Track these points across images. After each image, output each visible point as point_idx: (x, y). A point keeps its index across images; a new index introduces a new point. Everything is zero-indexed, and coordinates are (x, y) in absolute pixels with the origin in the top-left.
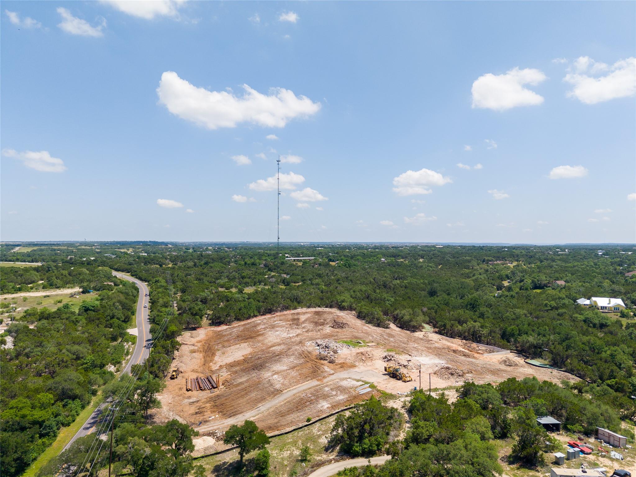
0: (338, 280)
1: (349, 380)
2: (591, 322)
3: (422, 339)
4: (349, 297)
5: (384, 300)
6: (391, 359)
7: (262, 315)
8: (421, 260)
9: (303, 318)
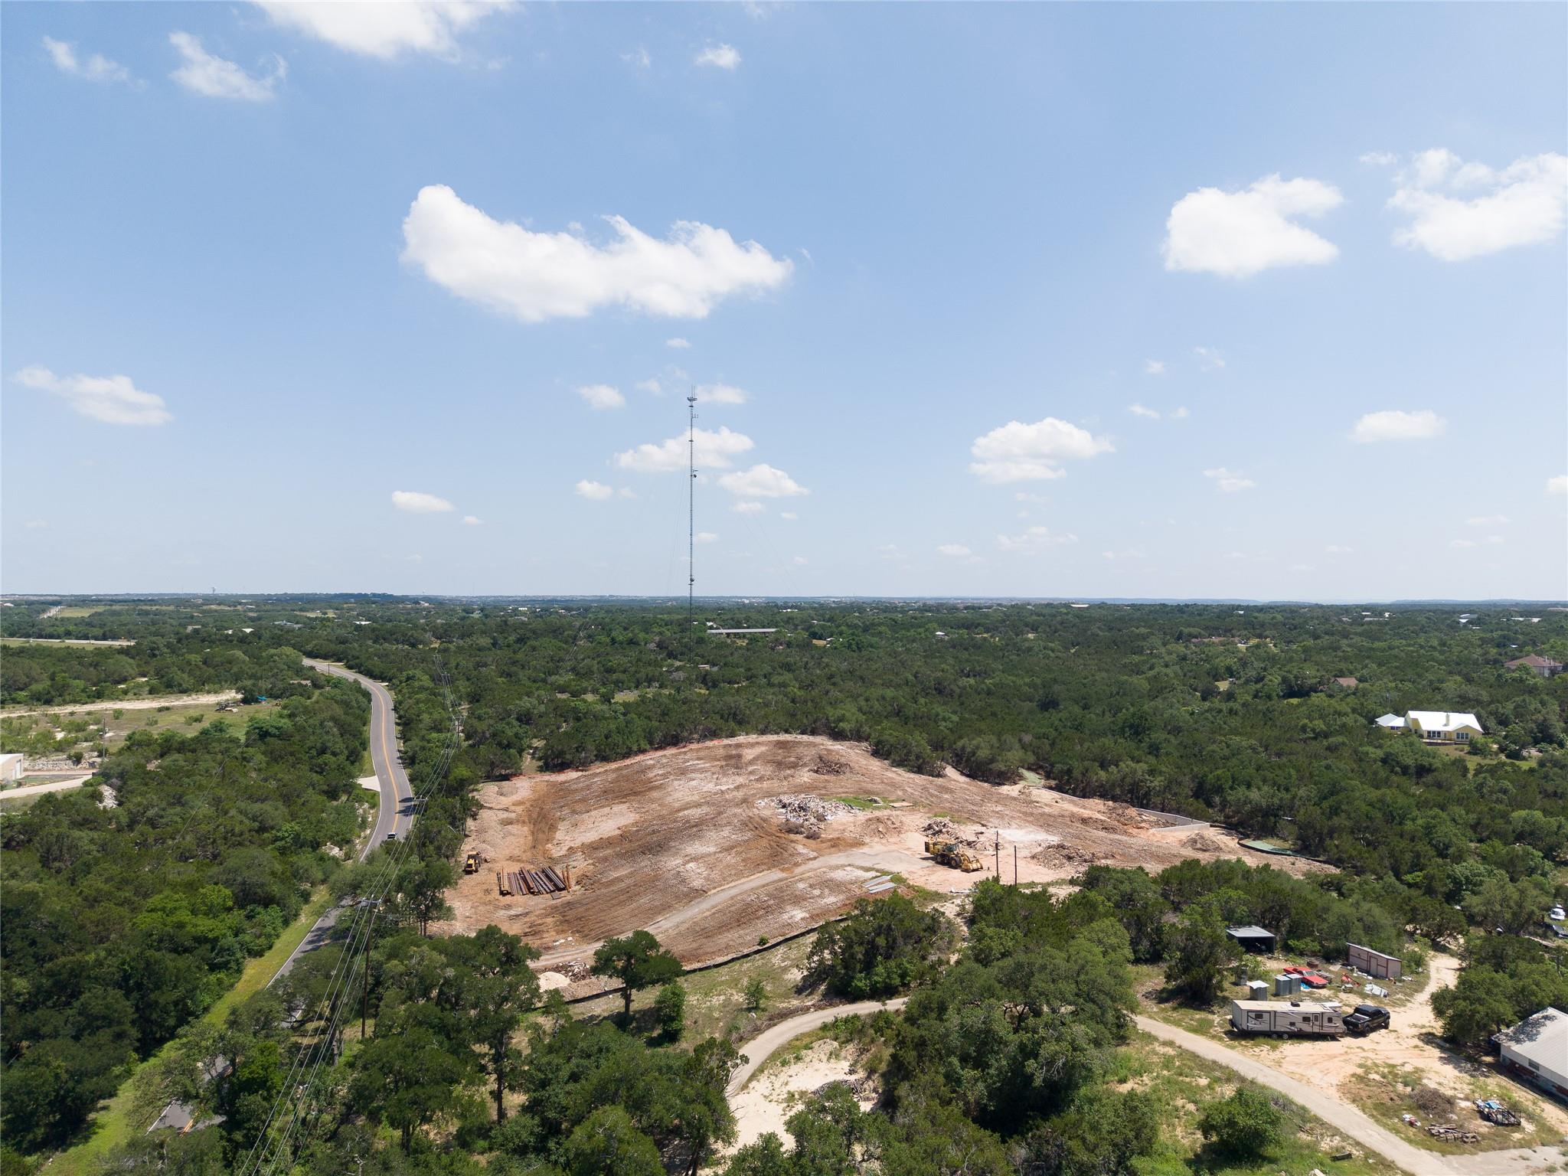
0: (831, 677)
1: (848, 868)
2: (1398, 763)
3: (1015, 799)
4: (854, 710)
5: (936, 719)
6: (941, 831)
7: (656, 749)
8: (1031, 636)
9: (749, 754)
